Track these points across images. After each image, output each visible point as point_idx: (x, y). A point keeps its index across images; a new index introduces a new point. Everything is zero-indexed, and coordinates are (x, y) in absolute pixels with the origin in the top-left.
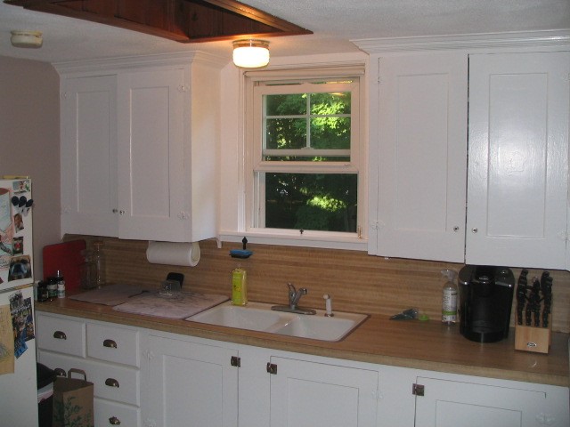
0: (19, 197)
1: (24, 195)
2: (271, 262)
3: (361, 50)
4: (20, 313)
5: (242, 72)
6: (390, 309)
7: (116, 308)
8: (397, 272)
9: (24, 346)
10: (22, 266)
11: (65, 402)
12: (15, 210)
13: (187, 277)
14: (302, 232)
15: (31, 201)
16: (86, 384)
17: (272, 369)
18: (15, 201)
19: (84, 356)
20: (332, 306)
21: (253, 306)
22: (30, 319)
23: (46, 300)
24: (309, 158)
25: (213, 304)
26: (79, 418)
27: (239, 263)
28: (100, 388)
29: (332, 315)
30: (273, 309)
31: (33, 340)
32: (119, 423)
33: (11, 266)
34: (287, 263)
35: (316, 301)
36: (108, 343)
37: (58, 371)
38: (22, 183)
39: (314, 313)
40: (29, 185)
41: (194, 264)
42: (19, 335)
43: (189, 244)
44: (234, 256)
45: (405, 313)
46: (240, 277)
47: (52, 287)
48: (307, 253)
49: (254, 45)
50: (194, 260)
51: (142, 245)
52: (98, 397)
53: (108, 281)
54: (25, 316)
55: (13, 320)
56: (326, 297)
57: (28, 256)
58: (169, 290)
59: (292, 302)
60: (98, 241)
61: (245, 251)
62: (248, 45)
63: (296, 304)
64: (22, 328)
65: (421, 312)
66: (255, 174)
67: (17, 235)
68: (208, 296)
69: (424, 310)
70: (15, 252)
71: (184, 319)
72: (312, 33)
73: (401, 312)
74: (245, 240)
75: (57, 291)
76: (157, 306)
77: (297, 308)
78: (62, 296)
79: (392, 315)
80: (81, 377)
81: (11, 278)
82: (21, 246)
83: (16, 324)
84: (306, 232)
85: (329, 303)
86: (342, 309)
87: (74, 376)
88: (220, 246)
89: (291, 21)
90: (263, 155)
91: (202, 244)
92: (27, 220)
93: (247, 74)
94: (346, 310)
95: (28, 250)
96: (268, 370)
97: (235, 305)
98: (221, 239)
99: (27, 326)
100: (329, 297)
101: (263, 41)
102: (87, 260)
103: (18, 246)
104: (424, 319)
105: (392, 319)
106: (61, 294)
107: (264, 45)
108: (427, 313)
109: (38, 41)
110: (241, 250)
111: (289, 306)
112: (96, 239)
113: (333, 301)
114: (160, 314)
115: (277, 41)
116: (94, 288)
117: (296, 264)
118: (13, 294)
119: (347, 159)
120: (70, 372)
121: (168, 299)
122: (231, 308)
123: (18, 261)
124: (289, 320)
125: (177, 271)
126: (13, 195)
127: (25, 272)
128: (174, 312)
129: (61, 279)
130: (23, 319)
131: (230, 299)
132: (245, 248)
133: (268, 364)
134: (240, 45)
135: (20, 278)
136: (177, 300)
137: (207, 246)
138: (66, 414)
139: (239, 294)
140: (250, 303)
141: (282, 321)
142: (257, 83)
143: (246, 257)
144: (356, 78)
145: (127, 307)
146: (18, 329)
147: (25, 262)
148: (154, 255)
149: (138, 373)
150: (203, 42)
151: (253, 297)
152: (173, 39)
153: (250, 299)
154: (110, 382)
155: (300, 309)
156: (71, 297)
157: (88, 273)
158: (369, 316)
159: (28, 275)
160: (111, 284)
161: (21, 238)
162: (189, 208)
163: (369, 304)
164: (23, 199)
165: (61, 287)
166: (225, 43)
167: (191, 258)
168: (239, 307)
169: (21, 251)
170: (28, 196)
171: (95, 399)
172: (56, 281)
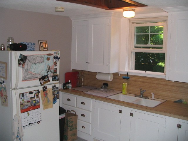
0: (56, 56)
1: (58, 56)
2: (135, 81)
3: (165, 11)
4: (55, 91)
5: (128, 19)
6: (174, 99)
7: (85, 93)
8: (177, 86)
9: (56, 101)
10: (56, 77)
11: (69, 120)
12: (55, 60)
13: (109, 85)
14: (146, 72)
15: (59, 58)
16: (75, 115)
17: (132, 115)
18: (55, 58)
19: (75, 106)
20: (154, 96)
21: (129, 95)
22: (58, 93)
23: (65, 89)
24: (149, 48)
25: (116, 93)
26: (73, 125)
27: (125, 81)
28: (79, 117)
29: (154, 99)
30: (135, 96)
31: (59, 99)
32: (84, 128)
33: (53, 77)
34: (140, 82)
35: (149, 95)
36: (83, 103)
37: (68, 111)
38: (57, 52)
39: (148, 98)
40: (59, 53)
41: (111, 80)
42: (54, 97)
43: (109, 74)
44: (124, 78)
45: (178, 100)
46: (125, 85)
47: (67, 85)
48: (147, 79)
49: (130, 10)
50: (111, 79)
51: (95, 74)
52: (79, 119)
53: (85, 85)
54: (56, 92)
55: (53, 93)
56: (152, 93)
57: (58, 74)
58: (103, 88)
59: (141, 94)
60: (83, 72)
61: (127, 77)
62: (128, 10)
63: (142, 95)
64: (56, 95)
65: (184, 101)
66: (132, 52)
67: (55, 68)
68: (115, 91)
69: (186, 100)
70: (54, 73)
71: (106, 97)
72: (147, 6)
73: (177, 100)
74: (127, 74)
75: (69, 86)
76: (98, 93)
77: (143, 96)
78: (70, 88)
79: (174, 101)
80: (74, 113)
81: (53, 80)
82: (56, 71)
83: (54, 94)
84: (147, 72)
85: (153, 95)
86: (158, 98)
87: (72, 112)
88: (119, 75)
89: (139, 2)
90: (134, 46)
91: (114, 74)
92: (58, 63)
93: (130, 20)
94: (159, 98)
95: (58, 73)
96: (130, 115)
97: (123, 94)
98: (120, 73)
99: (57, 95)
100: (153, 93)
101: (132, 9)
102: (79, 78)
103: (55, 71)
104: (185, 103)
105: (174, 102)
106: (70, 87)
107: (133, 10)
108: (187, 101)
109: (63, 10)
110: (126, 77)
111: (140, 96)
112: (82, 71)
113: (154, 95)
114: (99, 95)
115: (137, 9)
116: (80, 86)
117: (143, 82)
118: (53, 85)
119: (161, 48)
120: (71, 111)
121: (102, 91)
122: (122, 95)
123: (55, 75)
124: (140, 100)
125: (106, 82)
126: (54, 56)
127: (57, 79)
128: (103, 95)
129: (70, 83)
130: (56, 93)
131: (122, 92)
132: (127, 76)
133: (131, 113)
134: (125, 10)
135: (55, 80)
136: (105, 91)
137: (115, 75)
138: (69, 123)
139: (125, 91)
140: (128, 94)
141: (138, 100)
142: (133, 23)
143: (128, 79)
144: (165, 21)
145: (89, 93)
146: (54, 96)
147: (57, 76)
148: (98, 77)
149: (91, 113)
150: (113, 9)
151: (129, 92)
152: (104, 9)
153: (128, 93)
154: (83, 115)
155: (144, 97)
156: (73, 89)
157: (79, 82)
158: (166, 101)
159: (58, 80)
160: (86, 86)
161: (56, 69)
162: (109, 62)
163: (167, 97)
164: (57, 57)
165: (70, 85)
166: (120, 10)
167: (110, 78)
168: (124, 95)
169: (56, 73)
170: (59, 56)
171: (78, 120)
172: (69, 83)
